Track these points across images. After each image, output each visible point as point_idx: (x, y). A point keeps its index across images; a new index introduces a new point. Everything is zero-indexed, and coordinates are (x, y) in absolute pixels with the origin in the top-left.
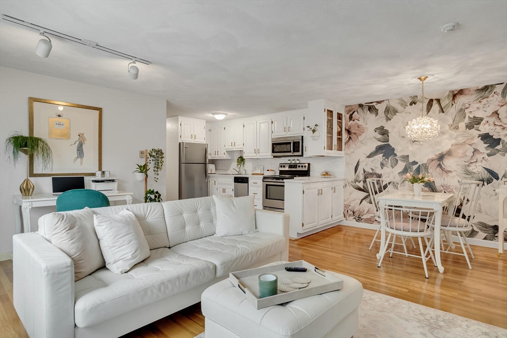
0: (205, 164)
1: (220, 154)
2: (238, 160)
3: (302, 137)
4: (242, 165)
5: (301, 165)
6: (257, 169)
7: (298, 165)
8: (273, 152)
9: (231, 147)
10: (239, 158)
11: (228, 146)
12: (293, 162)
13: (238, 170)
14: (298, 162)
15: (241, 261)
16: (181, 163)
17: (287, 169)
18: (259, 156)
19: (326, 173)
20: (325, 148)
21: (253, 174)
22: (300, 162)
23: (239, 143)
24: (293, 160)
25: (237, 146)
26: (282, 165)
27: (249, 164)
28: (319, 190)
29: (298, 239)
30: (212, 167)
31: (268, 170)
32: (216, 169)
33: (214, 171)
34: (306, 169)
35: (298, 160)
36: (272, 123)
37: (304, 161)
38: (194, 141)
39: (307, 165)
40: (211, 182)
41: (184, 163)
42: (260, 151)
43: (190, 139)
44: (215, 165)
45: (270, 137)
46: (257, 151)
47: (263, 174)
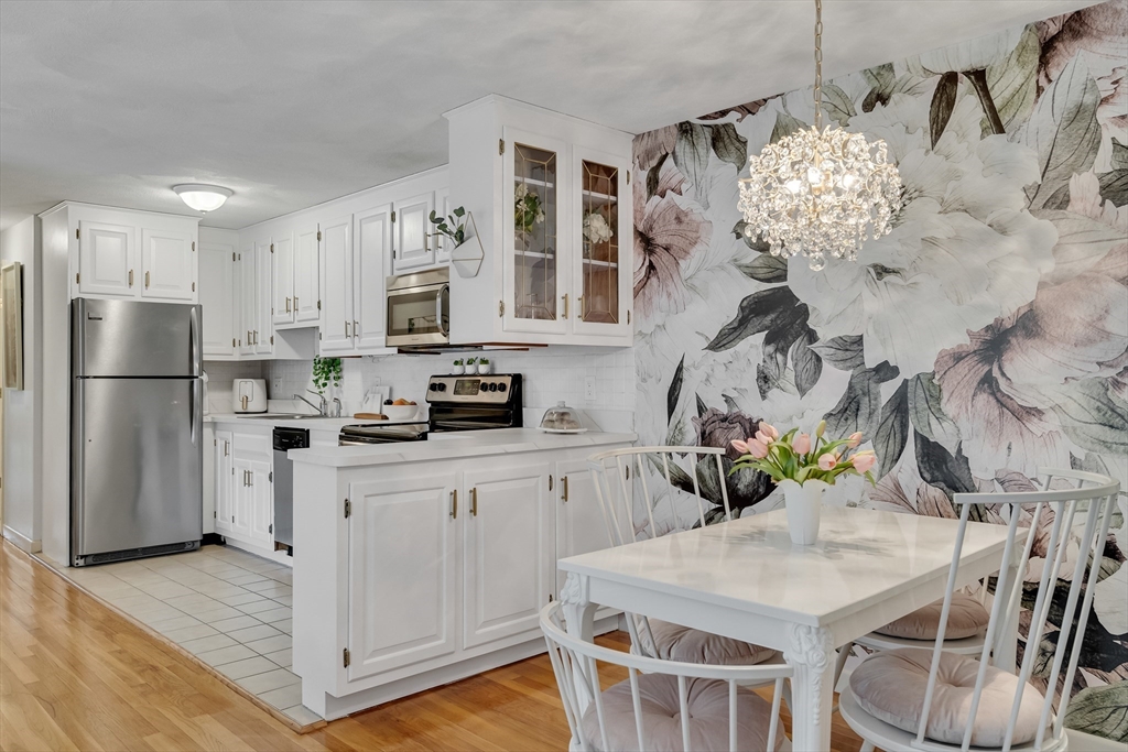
0: (189, 378)
1: (263, 342)
6: (370, 396)
7: (483, 381)
8: (391, 329)
9: (285, 317)
11: (278, 312)
16: (76, 378)
17: (449, 396)
18: (360, 348)
19: (563, 414)
20: (502, 309)
21: (357, 416)
22: (493, 368)
23: (307, 301)
24: (468, 363)
25: (302, 314)
26: (437, 381)
27: (352, 378)
28: (454, 494)
29: (329, 723)
30: (251, 389)
31: (389, 402)
32: (269, 397)
33: (257, 403)
34: (502, 397)
35: (484, 362)
36: (393, 220)
37: (507, 365)
38: (139, 294)
39: (508, 381)
40: (220, 443)
41: (84, 377)
42: (360, 328)
43: (124, 289)
44: (262, 382)
45: (389, 274)
46: (352, 329)
47: (386, 418)
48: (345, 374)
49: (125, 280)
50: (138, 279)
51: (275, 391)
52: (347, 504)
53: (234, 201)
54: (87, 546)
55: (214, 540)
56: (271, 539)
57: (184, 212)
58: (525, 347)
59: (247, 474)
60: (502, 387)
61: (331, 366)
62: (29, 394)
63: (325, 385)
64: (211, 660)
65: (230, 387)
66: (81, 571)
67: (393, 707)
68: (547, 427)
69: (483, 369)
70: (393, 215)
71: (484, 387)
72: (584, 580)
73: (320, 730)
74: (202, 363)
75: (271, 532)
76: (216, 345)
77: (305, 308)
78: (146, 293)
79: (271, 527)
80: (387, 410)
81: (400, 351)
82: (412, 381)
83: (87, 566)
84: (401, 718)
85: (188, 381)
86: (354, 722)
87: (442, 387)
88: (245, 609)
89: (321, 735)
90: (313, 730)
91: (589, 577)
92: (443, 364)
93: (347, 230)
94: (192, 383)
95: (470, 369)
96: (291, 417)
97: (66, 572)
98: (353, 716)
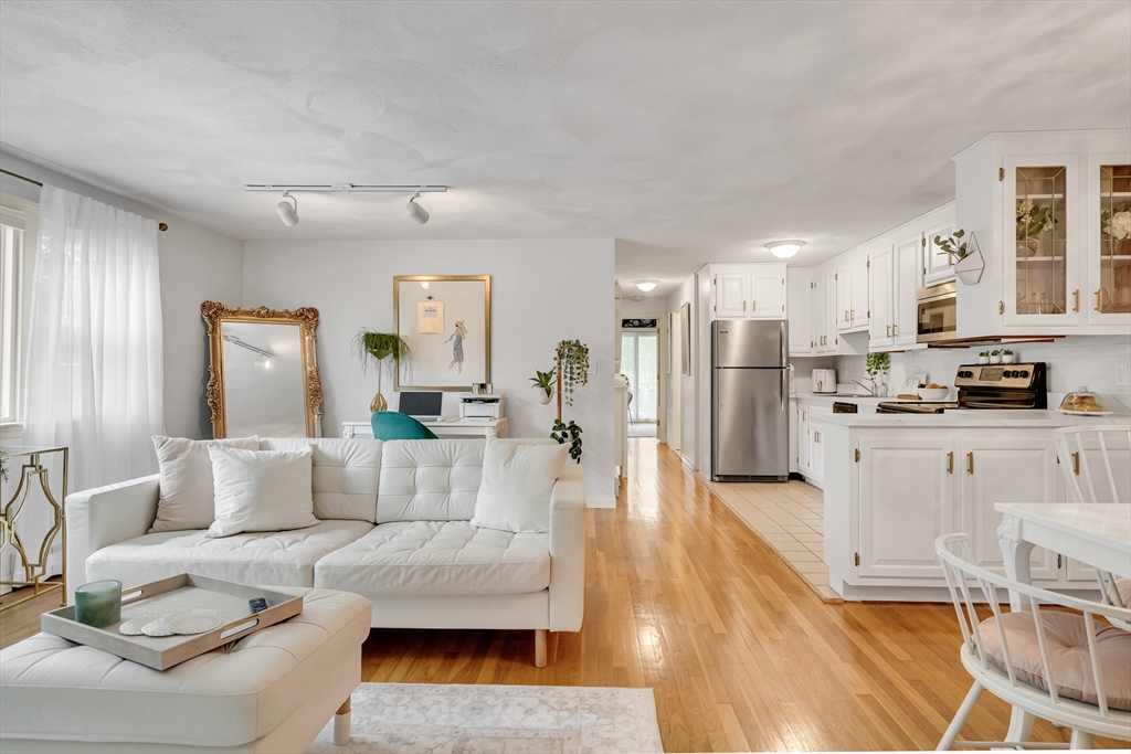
0: (781, 368)
1: (830, 343)
6: (911, 381)
8: (921, 329)
9: (845, 325)
11: (842, 321)
15: (374, 577)
16: (714, 368)
17: (975, 382)
18: (898, 345)
19: (1084, 398)
20: (1002, 308)
21: (899, 397)
22: (1018, 357)
23: (860, 312)
24: (993, 354)
25: (857, 322)
26: (965, 369)
27: (897, 368)
28: (951, 455)
29: (845, 602)
30: (824, 377)
31: (922, 386)
32: (837, 382)
33: (829, 386)
34: (1025, 383)
35: (1008, 353)
36: (924, 245)
37: (1032, 355)
38: (751, 316)
39: (1031, 369)
40: (801, 412)
42: (898, 329)
43: (741, 313)
44: (833, 371)
45: (920, 286)
46: (892, 332)
47: (920, 398)
48: (892, 365)
49: (741, 307)
50: (749, 306)
51: (842, 378)
52: (857, 452)
53: (805, 248)
54: (721, 471)
55: (797, 477)
57: (774, 260)
58: (1050, 339)
59: (817, 434)
60: (1025, 374)
61: (881, 359)
62: (692, 378)
63: (875, 373)
64: (778, 546)
65: (810, 375)
66: (717, 484)
67: (897, 606)
68: (1066, 409)
69: (1006, 359)
70: (924, 241)
71: (1007, 374)
72: (1017, 522)
73: (838, 604)
74: (789, 359)
76: (798, 346)
77: (859, 317)
78: (754, 314)
80: (921, 392)
81: (930, 346)
82: (944, 369)
83: (720, 482)
84: (902, 614)
85: (779, 370)
86: (865, 606)
87: (969, 375)
88: (807, 522)
89: (840, 608)
90: (833, 603)
91: (1021, 520)
92: (971, 356)
93: (889, 257)
94: (782, 372)
95: (994, 360)
96: (851, 396)
97: (709, 483)
98: (864, 602)
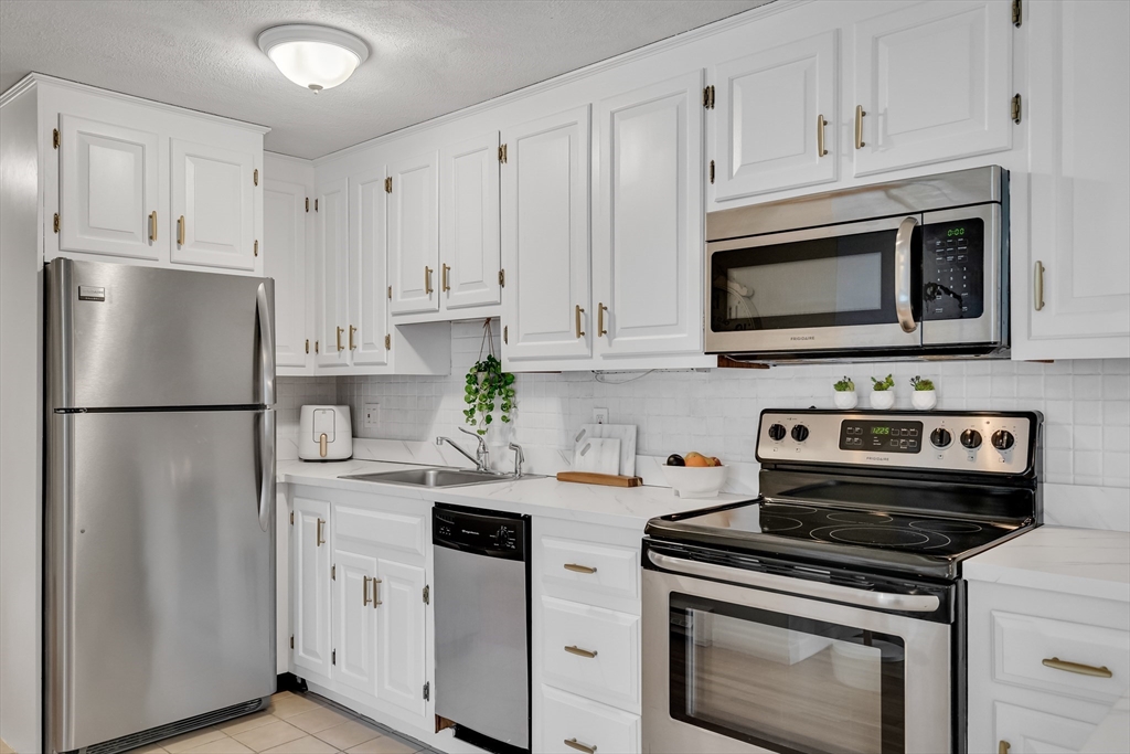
0: (257, 407)
1: (368, 345)
2: (472, 379)
3: (1005, 177)
4: (497, 415)
5: (956, 427)
6: (595, 442)
7: (930, 425)
8: (721, 319)
9: (423, 301)
10: (479, 368)
11: (406, 293)
12: (882, 400)
13: (471, 445)
14: (923, 400)
16: (53, 411)
18: (606, 357)
23: (473, 271)
24: (877, 387)
25: (461, 296)
26: (788, 420)
27: (541, 409)
30: (331, 422)
33: (340, 443)
35: (922, 383)
36: (708, 101)
38: (163, 256)
39: (1020, 427)
40: (303, 521)
41: (71, 411)
42: (613, 318)
43: (139, 246)
48: (524, 403)
49: (141, 229)
50: (164, 229)
56: (428, 710)
59: (373, 583)
60: (1004, 441)
69: (920, 398)
70: (708, 93)
75: (426, 696)
77: (468, 285)
78: (178, 255)
79: (426, 688)
81: (722, 363)
85: (249, 414)
87: (800, 432)
94: (259, 417)
95: (877, 401)
